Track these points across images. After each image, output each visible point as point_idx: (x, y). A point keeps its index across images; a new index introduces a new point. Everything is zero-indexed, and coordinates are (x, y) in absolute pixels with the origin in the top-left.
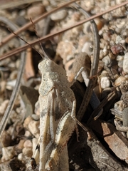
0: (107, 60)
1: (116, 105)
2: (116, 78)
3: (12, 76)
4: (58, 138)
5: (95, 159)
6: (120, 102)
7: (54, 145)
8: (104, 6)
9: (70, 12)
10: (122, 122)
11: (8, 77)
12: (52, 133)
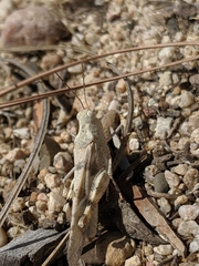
0: (137, 122)
1: (146, 169)
2: (147, 142)
3: (19, 123)
4: (93, 195)
5: (125, 222)
6: (152, 167)
7: (87, 202)
8: (130, 67)
9: (89, 67)
10: (153, 188)
11: (14, 124)
12: (87, 189)
